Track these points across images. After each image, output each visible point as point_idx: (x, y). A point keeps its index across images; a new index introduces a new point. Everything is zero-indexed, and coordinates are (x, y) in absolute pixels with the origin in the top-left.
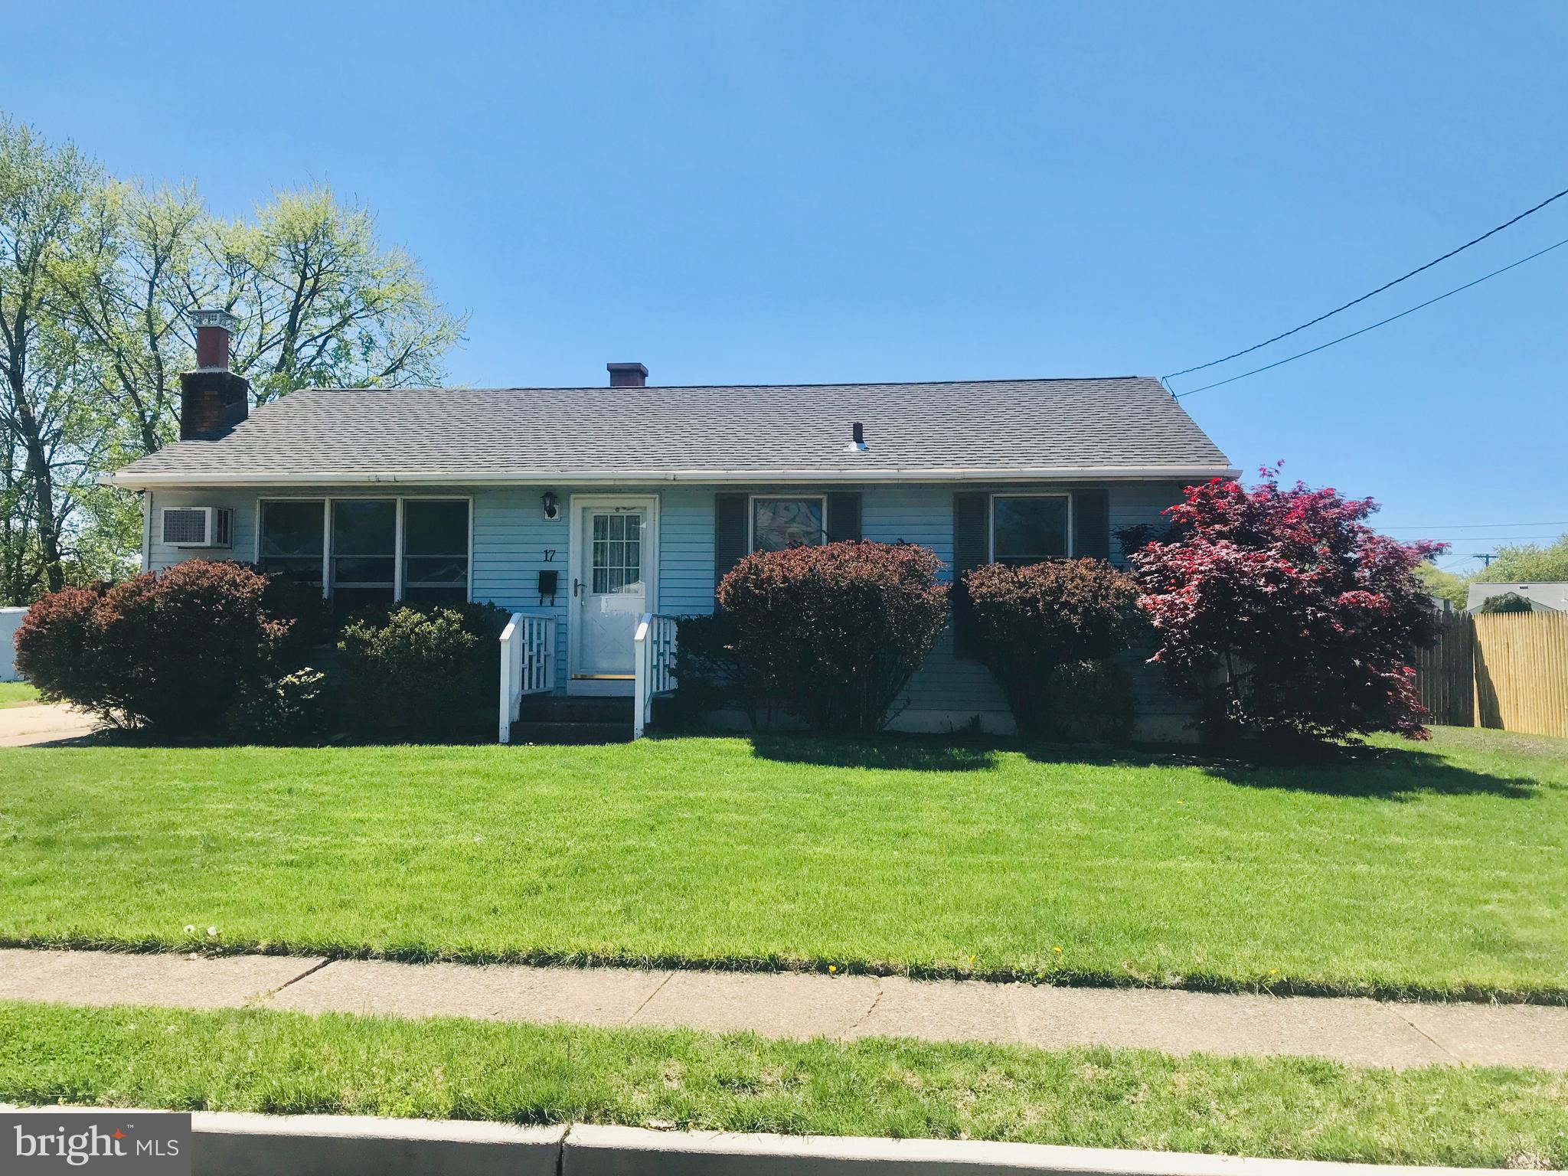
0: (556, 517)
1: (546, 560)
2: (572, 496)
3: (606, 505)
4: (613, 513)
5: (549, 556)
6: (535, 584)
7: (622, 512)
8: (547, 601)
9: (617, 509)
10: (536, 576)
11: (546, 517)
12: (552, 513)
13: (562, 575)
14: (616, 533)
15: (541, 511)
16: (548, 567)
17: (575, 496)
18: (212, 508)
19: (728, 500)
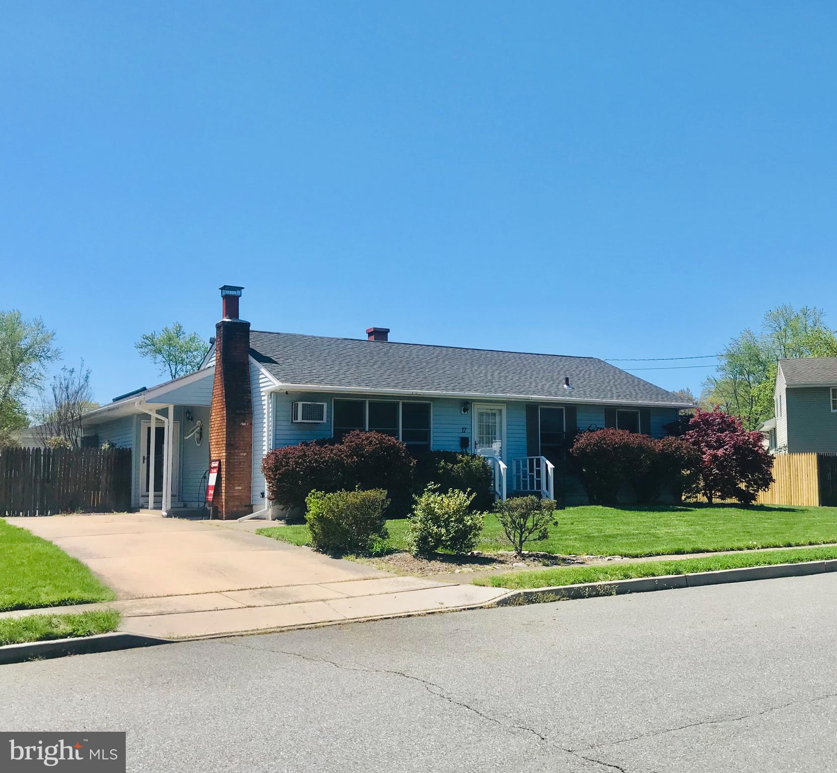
0: (467, 412)
1: (463, 432)
2: (473, 403)
3: (484, 408)
4: (487, 411)
5: (464, 430)
6: (458, 443)
7: (489, 411)
9: (488, 409)
10: (459, 439)
11: (463, 412)
12: (465, 411)
13: (470, 440)
14: (487, 420)
15: (461, 411)
16: (464, 435)
17: (475, 403)
18: (326, 403)
19: (531, 408)
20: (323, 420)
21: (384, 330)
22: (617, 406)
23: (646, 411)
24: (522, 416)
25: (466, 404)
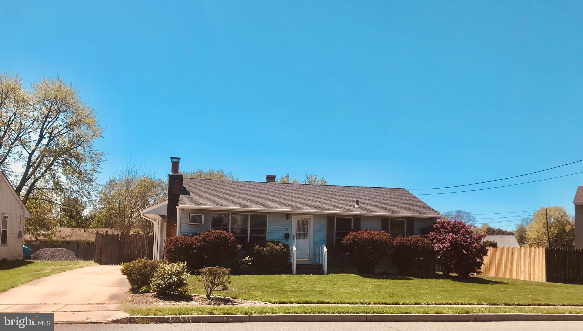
0: (289, 220)
1: (286, 230)
2: (293, 215)
3: (300, 218)
4: (302, 219)
5: (287, 229)
6: (283, 236)
7: (304, 219)
8: (286, 240)
9: (303, 218)
10: (283, 234)
11: (286, 220)
12: (287, 219)
13: (290, 234)
14: (302, 224)
15: (285, 219)
16: (287, 232)
17: (294, 215)
18: (204, 215)
19: (330, 218)
20: (202, 223)
21: (272, 176)
22: (390, 217)
23: (411, 220)
24: (324, 223)
25: (288, 216)
